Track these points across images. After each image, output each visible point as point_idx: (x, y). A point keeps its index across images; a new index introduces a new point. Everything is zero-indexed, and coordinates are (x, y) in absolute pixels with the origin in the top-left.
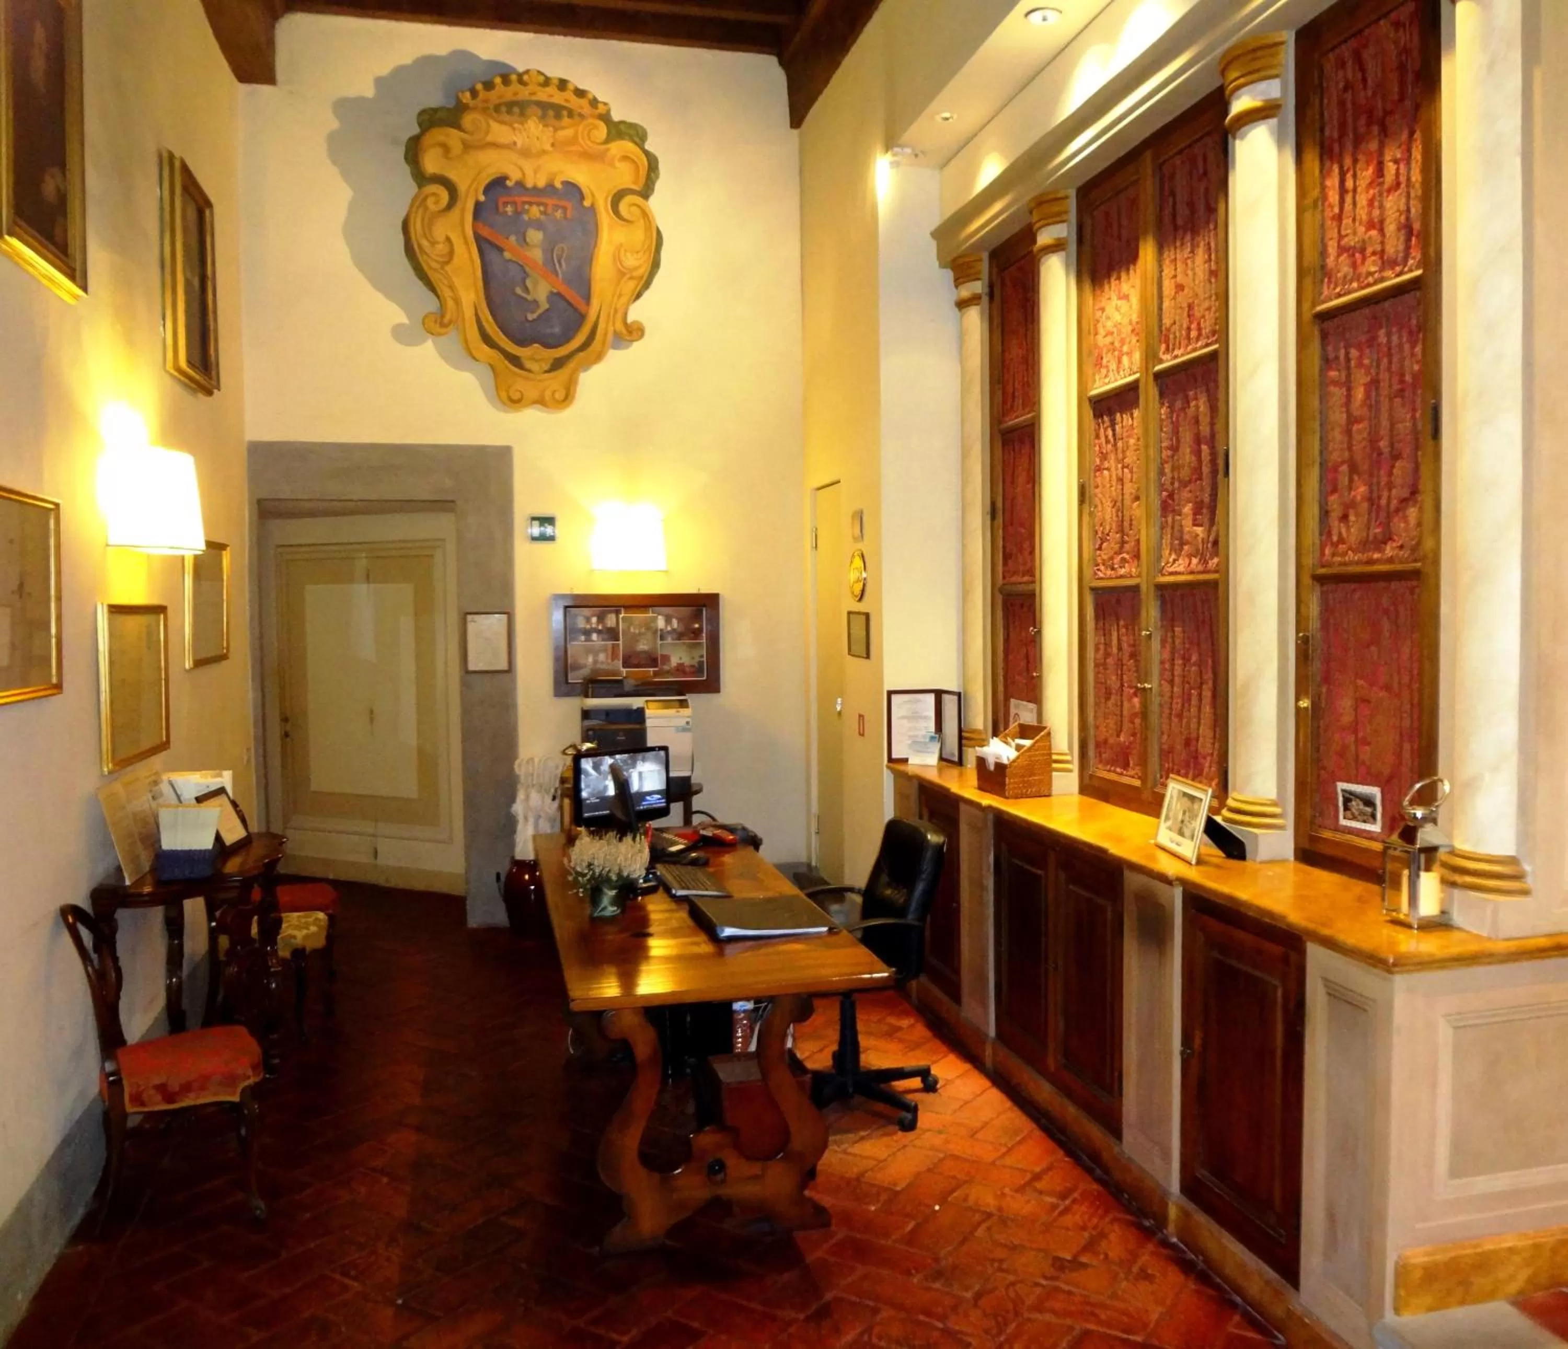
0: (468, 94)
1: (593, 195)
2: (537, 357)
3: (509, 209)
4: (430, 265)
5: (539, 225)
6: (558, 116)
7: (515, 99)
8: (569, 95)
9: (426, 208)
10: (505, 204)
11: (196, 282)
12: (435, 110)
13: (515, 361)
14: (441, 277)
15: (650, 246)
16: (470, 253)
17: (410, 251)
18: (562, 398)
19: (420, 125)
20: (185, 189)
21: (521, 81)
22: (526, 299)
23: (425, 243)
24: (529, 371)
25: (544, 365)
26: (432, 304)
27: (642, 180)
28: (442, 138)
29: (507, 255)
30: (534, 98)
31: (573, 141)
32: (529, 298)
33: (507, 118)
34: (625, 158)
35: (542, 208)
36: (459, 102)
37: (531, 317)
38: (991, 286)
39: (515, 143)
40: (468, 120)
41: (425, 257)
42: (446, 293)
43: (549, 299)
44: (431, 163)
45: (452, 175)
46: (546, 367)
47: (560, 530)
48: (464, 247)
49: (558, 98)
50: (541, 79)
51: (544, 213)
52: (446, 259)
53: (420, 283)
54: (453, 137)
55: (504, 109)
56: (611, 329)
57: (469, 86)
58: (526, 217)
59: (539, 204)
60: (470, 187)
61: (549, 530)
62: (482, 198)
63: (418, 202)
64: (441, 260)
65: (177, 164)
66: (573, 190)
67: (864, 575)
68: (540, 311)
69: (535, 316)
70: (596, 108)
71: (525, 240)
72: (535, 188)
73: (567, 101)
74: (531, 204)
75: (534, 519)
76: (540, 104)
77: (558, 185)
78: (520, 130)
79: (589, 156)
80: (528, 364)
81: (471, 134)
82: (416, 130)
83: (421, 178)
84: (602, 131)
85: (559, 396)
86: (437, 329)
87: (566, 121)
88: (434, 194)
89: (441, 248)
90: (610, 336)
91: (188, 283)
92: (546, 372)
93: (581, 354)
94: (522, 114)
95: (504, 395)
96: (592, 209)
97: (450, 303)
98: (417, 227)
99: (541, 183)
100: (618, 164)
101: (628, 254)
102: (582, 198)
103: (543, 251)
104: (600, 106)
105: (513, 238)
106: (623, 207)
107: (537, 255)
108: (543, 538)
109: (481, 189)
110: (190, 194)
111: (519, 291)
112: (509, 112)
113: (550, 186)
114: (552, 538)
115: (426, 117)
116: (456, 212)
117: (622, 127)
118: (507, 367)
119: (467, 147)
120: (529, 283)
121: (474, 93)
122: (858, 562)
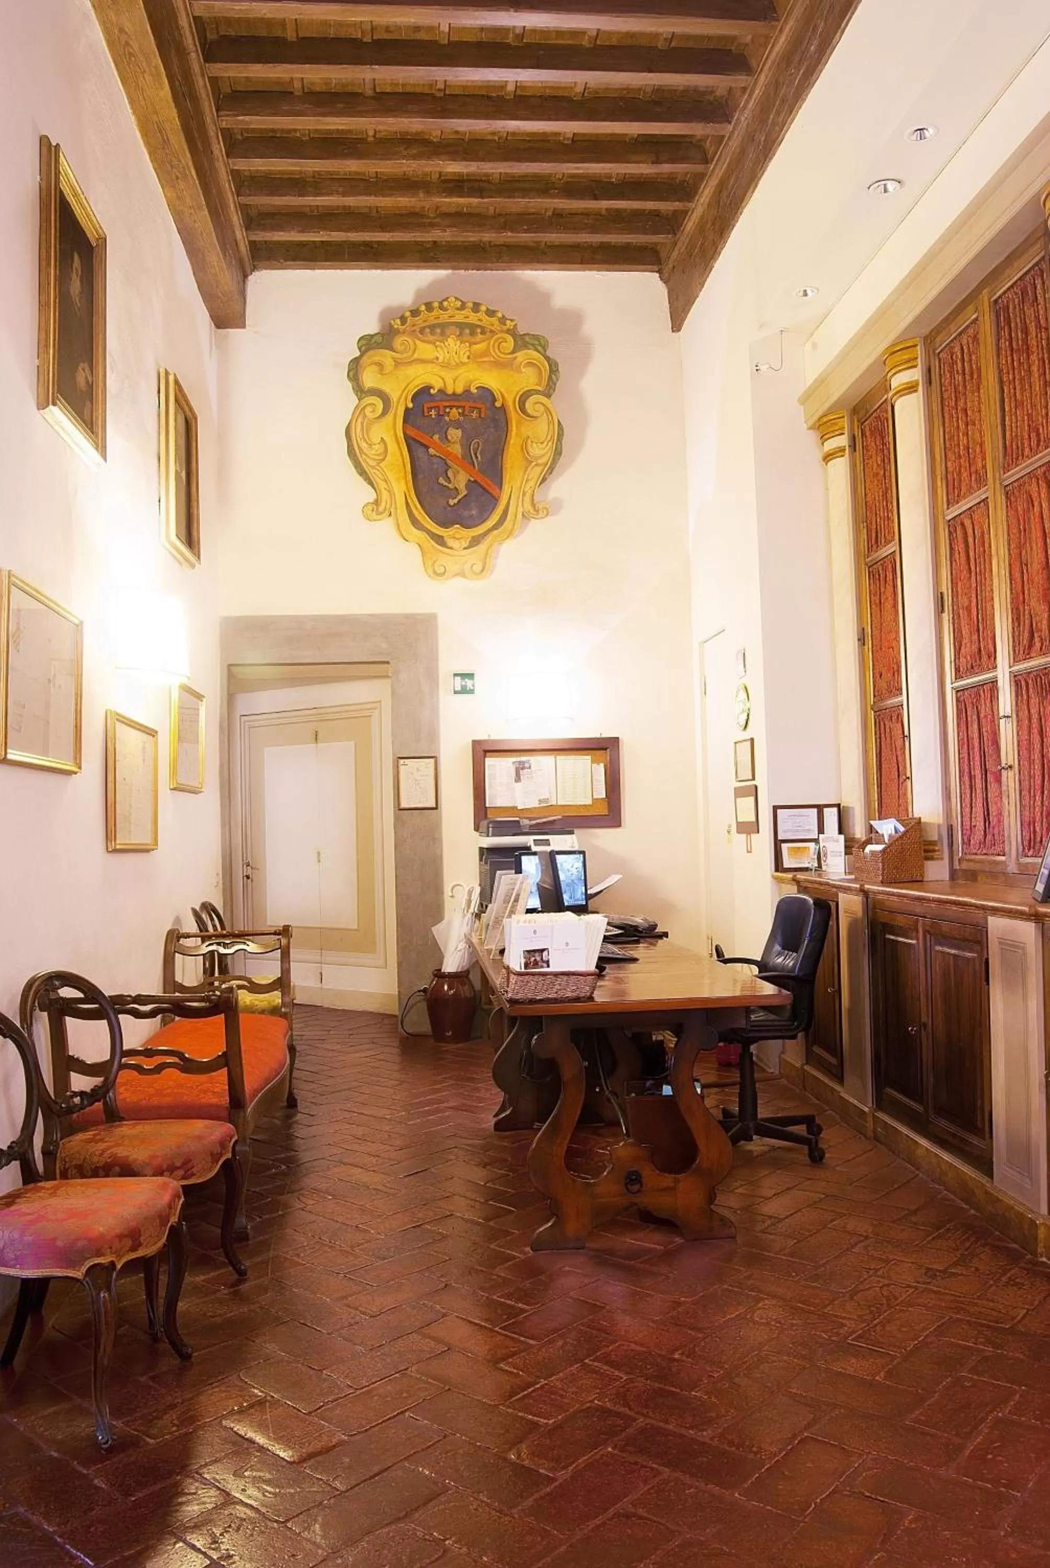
0: (398, 321)
1: (503, 397)
2: (458, 536)
3: (433, 413)
4: (368, 463)
5: (458, 425)
6: (473, 334)
7: (436, 322)
8: (482, 315)
9: (365, 416)
10: (430, 409)
11: (184, 474)
12: (372, 336)
13: (440, 540)
14: (377, 472)
15: (552, 436)
16: (400, 449)
17: (351, 452)
18: (480, 568)
19: (360, 349)
20: (177, 401)
21: (441, 307)
22: (448, 487)
23: (364, 445)
24: (451, 548)
25: (463, 543)
26: (371, 495)
27: (544, 383)
28: (376, 359)
29: (431, 451)
30: (452, 320)
31: (486, 353)
32: (450, 486)
33: (431, 338)
34: (530, 364)
35: (460, 411)
36: (391, 326)
37: (452, 502)
38: (853, 439)
39: (437, 358)
40: (398, 342)
41: (364, 457)
42: (382, 485)
43: (467, 486)
44: (369, 379)
45: (386, 388)
46: (465, 544)
47: (479, 683)
48: (395, 446)
49: (473, 318)
50: (459, 304)
51: (462, 414)
52: (381, 458)
53: (361, 479)
54: (386, 357)
55: (428, 330)
56: (520, 510)
57: (400, 315)
58: (447, 418)
59: (458, 407)
60: (400, 398)
61: (469, 683)
62: (410, 405)
63: (359, 411)
64: (377, 458)
65: (171, 378)
66: (487, 394)
67: (748, 705)
68: (460, 497)
69: (456, 501)
70: (505, 325)
71: (446, 438)
72: (454, 394)
73: (480, 320)
74: (451, 407)
75: (455, 675)
76: (458, 325)
77: (474, 391)
78: (441, 348)
79: (498, 365)
80: (450, 542)
81: (401, 353)
82: (358, 354)
83: (360, 391)
84: (510, 343)
85: (478, 568)
86: (376, 517)
87: (479, 337)
88: (370, 404)
89: (378, 448)
90: (520, 516)
91: (177, 474)
92: (465, 548)
93: (496, 532)
94: (443, 334)
95: (430, 571)
96: (503, 408)
97: (385, 495)
98: (357, 432)
99: (459, 390)
100: (523, 370)
101: (535, 445)
102: (494, 400)
103: (462, 445)
104: (508, 322)
105: (436, 437)
106: (529, 406)
107: (457, 449)
108: (464, 691)
109: (410, 398)
110: (179, 405)
111: (441, 480)
112: (432, 333)
113: (467, 391)
114: (472, 692)
115: (363, 342)
116: (389, 417)
117: (527, 338)
118: (433, 546)
119: (398, 364)
120: (450, 474)
121: (403, 319)
122: (743, 695)
